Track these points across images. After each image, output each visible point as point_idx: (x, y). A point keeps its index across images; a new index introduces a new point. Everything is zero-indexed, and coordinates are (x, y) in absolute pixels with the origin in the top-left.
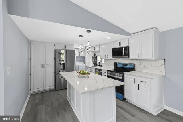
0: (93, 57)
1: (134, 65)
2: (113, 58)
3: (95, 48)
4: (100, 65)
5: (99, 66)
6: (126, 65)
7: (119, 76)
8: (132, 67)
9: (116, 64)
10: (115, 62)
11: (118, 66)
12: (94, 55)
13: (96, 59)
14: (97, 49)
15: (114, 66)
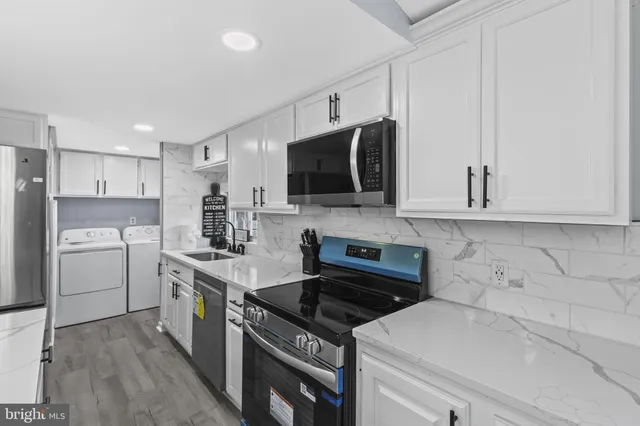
0: (205, 203)
1: (425, 254)
2: (294, 209)
3: (206, 148)
4: (237, 243)
5: (234, 251)
6: (374, 253)
7: (322, 364)
8: (414, 272)
9: (312, 245)
10: (307, 232)
11: (327, 255)
12: (209, 193)
13: (224, 212)
14: (217, 157)
15: (298, 258)
